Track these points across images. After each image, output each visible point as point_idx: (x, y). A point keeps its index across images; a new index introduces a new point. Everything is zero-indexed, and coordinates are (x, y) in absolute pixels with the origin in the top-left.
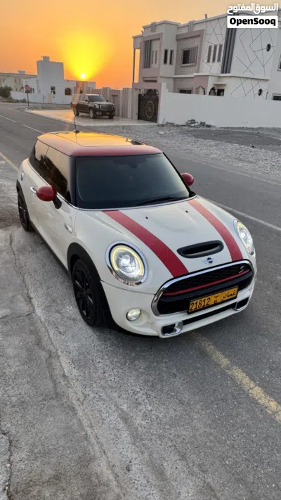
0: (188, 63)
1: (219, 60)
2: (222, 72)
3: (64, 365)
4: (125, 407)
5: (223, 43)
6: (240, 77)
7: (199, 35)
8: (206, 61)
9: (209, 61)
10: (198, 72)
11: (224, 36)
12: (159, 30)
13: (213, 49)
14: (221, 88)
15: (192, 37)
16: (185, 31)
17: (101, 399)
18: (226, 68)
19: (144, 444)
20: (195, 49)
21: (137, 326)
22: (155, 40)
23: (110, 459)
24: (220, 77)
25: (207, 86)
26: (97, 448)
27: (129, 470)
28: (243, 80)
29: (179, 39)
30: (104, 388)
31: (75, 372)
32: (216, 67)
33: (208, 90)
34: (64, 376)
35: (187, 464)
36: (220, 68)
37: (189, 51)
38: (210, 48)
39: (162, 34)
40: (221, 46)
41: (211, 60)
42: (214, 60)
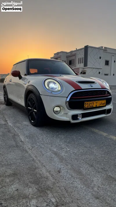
0: (71, 64)
1: (83, 63)
2: (84, 66)
3: (21, 138)
4: (55, 150)
5: (84, 57)
6: (91, 68)
7: (75, 55)
8: (78, 63)
9: (79, 63)
10: (75, 67)
11: (84, 54)
12: (60, 55)
13: (80, 59)
14: (84, 72)
15: (72, 56)
16: (69, 54)
17: (41, 147)
18: (86, 65)
19: (67, 162)
20: (74, 60)
21: (59, 116)
22: (59, 58)
23: (47, 169)
24: (83, 68)
25: (79, 71)
26: (39, 164)
27: (60, 172)
28: (93, 69)
29: (67, 57)
30: (43, 144)
31: (27, 140)
32: (82, 65)
33: (80, 73)
34: (21, 141)
35: (94, 168)
36: (83, 65)
37: (71, 61)
38: (79, 59)
39: (61, 56)
40: (83, 58)
41: (80, 63)
42: (81, 63)
